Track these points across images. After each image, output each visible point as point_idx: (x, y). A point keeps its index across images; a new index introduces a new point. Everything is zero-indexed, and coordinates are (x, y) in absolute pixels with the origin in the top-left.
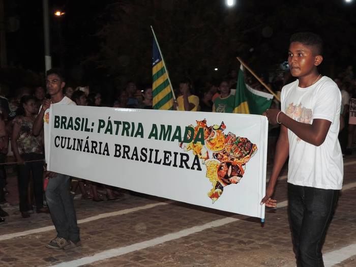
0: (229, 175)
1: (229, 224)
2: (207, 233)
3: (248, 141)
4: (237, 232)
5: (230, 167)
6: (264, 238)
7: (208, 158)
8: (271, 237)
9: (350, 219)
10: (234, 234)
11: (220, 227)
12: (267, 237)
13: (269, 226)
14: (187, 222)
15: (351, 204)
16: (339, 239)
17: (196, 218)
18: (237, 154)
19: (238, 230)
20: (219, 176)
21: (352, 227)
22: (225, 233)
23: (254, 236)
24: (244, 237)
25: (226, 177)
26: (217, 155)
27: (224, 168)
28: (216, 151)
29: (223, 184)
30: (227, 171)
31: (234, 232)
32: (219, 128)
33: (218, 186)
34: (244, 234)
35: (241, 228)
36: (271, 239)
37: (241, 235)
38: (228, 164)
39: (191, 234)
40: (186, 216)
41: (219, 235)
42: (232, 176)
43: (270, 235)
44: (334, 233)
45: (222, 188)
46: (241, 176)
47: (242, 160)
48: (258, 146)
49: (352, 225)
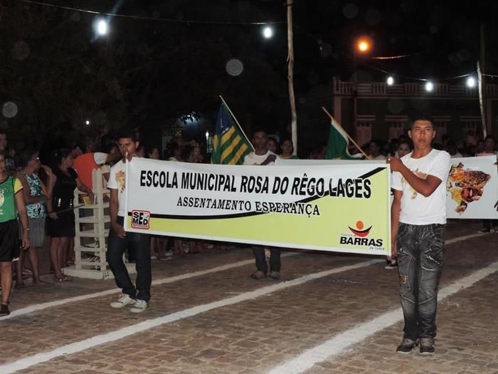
0: (471, 195)
1: (89, 349)
2: (56, 364)
3: (483, 173)
4: (101, 361)
5: (471, 191)
6: (139, 369)
7: (451, 186)
8: (148, 367)
9: (262, 339)
10: (97, 364)
11: (77, 354)
12: (144, 368)
13: (148, 351)
14: (28, 346)
15: (264, 317)
16: (246, 368)
17: (42, 341)
18: (475, 182)
19: (103, 358)
20: (463, 197)
21: (265, 350)
22: (83, 362)
23: (125, 366)
24: (112, 368)
25: (469, 197)
26: (459, 184)
27: (466, 192)
28: (458, 182)
29: (466, 202)
30: (469, 194)
31: (98, 361)
32: (459, 166)
33: (462, 203)
34: (111, 364)
35: (107, 355)
36: (149, 370)
37: (106, 365)
38: (469, 189)
39: (31, 366)
40: (28, 338)
41: (75, 365)
42: (473, 196)
43: (149, 364)
44: (239, 359)
45: (466, 205)
46: (481, 195)
47: (480, 185)
48: (491, 175)
49: (265, 346)
